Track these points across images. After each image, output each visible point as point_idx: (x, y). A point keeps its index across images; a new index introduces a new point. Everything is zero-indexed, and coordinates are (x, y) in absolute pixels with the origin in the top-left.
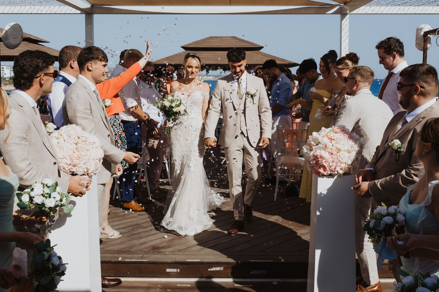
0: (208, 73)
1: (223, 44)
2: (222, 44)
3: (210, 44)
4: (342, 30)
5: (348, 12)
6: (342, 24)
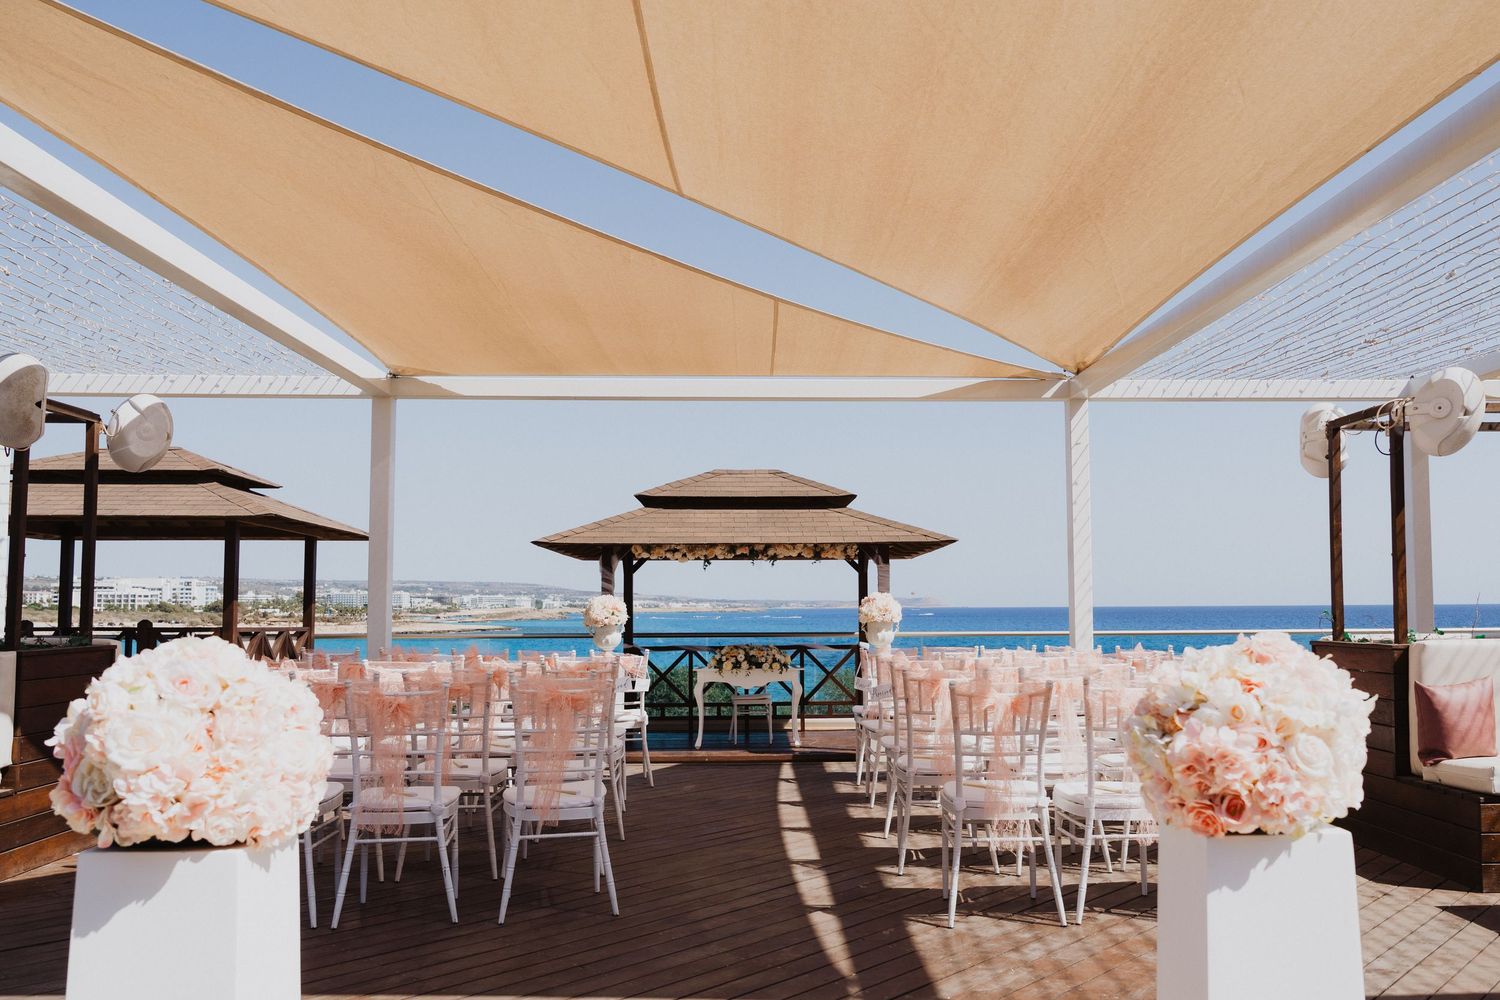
0: (709, 563)
1: (748, 489)
2: (744, 489)
3: (712, 489)
4: (1073, 443)
5: (1085, 393)
6: (1073, 427)
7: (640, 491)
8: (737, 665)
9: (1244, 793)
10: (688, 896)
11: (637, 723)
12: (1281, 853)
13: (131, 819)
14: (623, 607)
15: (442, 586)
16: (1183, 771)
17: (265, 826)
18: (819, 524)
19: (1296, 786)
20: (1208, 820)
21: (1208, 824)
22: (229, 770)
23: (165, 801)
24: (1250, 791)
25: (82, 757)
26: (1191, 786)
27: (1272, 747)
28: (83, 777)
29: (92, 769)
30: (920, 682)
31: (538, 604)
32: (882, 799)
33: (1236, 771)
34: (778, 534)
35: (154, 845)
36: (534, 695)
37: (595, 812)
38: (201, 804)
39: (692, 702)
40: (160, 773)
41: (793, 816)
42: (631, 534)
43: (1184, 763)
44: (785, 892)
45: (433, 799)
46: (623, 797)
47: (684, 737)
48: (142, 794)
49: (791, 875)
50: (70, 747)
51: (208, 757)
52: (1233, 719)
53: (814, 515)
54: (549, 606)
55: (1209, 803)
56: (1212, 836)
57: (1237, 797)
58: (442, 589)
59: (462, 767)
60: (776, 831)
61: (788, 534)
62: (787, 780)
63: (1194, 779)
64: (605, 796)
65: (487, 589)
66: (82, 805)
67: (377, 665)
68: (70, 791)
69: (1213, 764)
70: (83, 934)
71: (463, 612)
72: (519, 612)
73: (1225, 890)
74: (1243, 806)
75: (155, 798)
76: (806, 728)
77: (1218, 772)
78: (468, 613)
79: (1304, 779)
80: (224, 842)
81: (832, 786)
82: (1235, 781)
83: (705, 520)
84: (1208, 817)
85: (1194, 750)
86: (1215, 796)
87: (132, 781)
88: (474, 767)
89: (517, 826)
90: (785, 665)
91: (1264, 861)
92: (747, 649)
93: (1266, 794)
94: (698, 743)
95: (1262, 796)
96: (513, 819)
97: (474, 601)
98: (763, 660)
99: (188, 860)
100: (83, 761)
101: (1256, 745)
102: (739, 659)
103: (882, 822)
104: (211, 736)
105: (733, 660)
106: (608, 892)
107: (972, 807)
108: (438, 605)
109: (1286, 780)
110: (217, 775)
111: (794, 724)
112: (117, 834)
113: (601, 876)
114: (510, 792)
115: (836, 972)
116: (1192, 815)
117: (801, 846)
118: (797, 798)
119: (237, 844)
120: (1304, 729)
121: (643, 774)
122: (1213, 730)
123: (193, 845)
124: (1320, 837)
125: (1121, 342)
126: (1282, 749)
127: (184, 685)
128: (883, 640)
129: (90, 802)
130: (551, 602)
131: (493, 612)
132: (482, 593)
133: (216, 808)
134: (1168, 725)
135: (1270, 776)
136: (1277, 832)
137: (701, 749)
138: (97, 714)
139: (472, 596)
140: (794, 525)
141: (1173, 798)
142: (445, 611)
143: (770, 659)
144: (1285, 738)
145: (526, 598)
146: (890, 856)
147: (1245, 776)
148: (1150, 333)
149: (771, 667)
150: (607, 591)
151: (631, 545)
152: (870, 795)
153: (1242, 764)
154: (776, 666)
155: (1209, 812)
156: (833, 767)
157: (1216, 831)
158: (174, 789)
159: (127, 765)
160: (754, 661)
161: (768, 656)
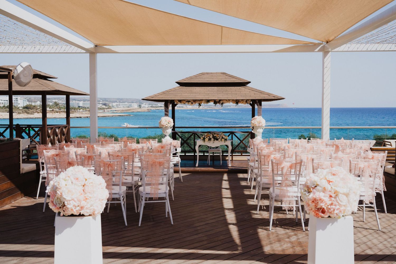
0: (201, 105)
1: (213, 80)
2: (212, 80)
3: (202, 80)
4: (325, 67)
5: (330, 50)
6: (325, 62)
7: (177, 81)
8: (210, 139)
9: (325, 208)
10: (193, 219)
11: (177, 162)
12: (335, 222)
13: (69, 210)
14: (172, 120)
15: (105, 99)
16: (311, 202)
17: (96, 211)
18: (238, 92)
19: (338, 207)
20: (317, 214)
21: (317, 215)
22: (88, 199)
23: (76, 206)
24: (327, 207)
25: (56, 196)
26: (313, 206)
27: (333, 197)
28: (56, 200)
29: (58, 198)
30: (264, 156)
31: (140, 106)
32: (254, 187)
33: (323, 203)
34: (224, 96)
35: (72, 215)
36: (148, 161)
37: (166, 195)
38: (83, 207)
39: (194, 151)
40: (75, 200)
41: (226, 193)
42: (174, 96)
43: (311, 200)
44: (222, 218)
45: (119, 191)
46: (173, 186)
47: (192, 162)
48: (71, 205)
49: (224, 213)
50: (52, 193)
51: (83, 196)
52: (324, 190)
53: (236, 89)
54: (144, 107)
55: (317, 210)
56: (318, 217)
57: (324, 209)
58: (105, 101)
59: (126, 179)
60: (220, 198)
61: (227, 96)
62: (225, 180)
63: (314, 204)
64: (169, 190)
65: (121, 101)
66: (57, 206)
67: (98, 147)
68: (53, 203)
69: (318, 201)
70: (57, 235)
71: (113, 109)
72: (133, 109)
73: (321, 230)
74: (325, 212)
75: (74, 206)
76: (233, 159)
77: (319, 203)
78: (115, 109)
79: (340, 205)
80: (88, 215)
81: (240, 183)
82: (323, 205)
83: (199, 91)
84: (317, 213)
85: (314, 198)
86: (319, 208)
87: (69, 202)
88: (129, 179)
89: (144, 199)
90: (226, 140)
91: (331, 224)
92: (213, 133)
93: (331, 208)
94: (197, 165)
95: (330, 209)
96: (142, 197)
97: (117, 105)
98: (219, 138)
99: (80, 219)
100: (56, 197)
101: (329, 197)
102: (211, 137)
103: (254, 195)
104: (84, 191)
105: (209, 138)
106: (170, 217)
107: (277, 196)
108: (104, 107)
109: (335, 205)
110: (86, 200)
111: (229, 158)
112: (65, 213)
113: (168, 212)
114: (141, 189)
115: (235, 243)
116: (313, 213)
117: (228, 203)
118: (228, 187)
119: (90, 215)
120: (341, 193)
121: (179, 177)
122: (318, 193)
123: (81, 215)
124: (345, 218)
125: (340, 35)
126: (335, 198)
127: (77, 180)
128: (259, 132)
129: (58, 206)
130: (145, 106)
131: (124, 109)
132: (120, 102)
133: (86, 208)
134: (309, 190)
135: (332, 204)
136: (334, 217)
137: (198, 167)
138: (59, 187)
139: (116, 103)
140: (229, 93)
141: (310, 208)
142: (107, 109)
143: (221, 138)
144: (337, 195)
145: (135, 104)
146: (254, 208)
147: (325, 204)
148: (350, 34)
149: (221, 140)
150: (166, 115)
151: (174, 100)
152: (251, 186)
153: (325, 201)
154: (223, 140)
155: (317, 212)
156: (241, 176)
157: (319, 216)
158: (78, 204)
159: (68, 198)
160: (215, 138)
161: (220, 136)
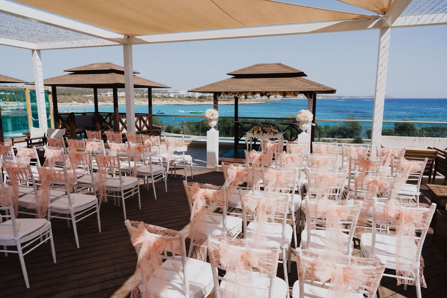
8: (259, 132)
18: (286, 84)
53: (286, 80)
61: (272, 88)
90: (275, 133)
98: (267, 131)
102: (260, 130)
105: (257, 130)
140: (277, 84)
143: (270, 131)
149: (270, 133)
154: (272, 133)
160: (264, 131)
161: (269, 129)
